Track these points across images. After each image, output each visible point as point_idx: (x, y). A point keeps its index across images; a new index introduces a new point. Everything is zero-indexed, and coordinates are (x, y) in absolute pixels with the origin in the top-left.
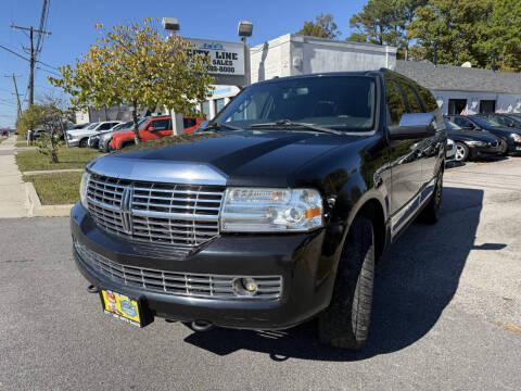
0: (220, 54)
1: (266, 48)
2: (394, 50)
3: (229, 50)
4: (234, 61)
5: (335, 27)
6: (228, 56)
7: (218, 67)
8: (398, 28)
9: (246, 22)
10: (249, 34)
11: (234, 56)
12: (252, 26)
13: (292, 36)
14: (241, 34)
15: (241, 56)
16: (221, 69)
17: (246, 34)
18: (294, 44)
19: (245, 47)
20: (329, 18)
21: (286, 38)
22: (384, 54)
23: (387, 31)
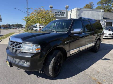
0: (61, 13)
1: (72, 11)
2: (103, 10)
3: (63, 12)
4: (64, 14)
5: (93, 5)
6: (63, 13)
7: (61, 15)
8: (110, 4)
9: (67, 6)
10: (68, 8)
11: (64, 13)
12: (68, 6)
13: (77, 8)
14: (66, 8)
15: (66, 13)
16: (61, 16)
17: (67, 8)
18: (78, 10)
19: (67, 11)
20: (92, 3)
21: (76, 9)
22: (100, 11)
23: (107, 5)
